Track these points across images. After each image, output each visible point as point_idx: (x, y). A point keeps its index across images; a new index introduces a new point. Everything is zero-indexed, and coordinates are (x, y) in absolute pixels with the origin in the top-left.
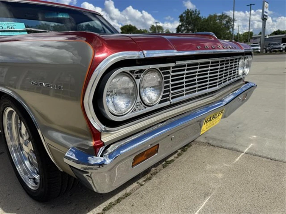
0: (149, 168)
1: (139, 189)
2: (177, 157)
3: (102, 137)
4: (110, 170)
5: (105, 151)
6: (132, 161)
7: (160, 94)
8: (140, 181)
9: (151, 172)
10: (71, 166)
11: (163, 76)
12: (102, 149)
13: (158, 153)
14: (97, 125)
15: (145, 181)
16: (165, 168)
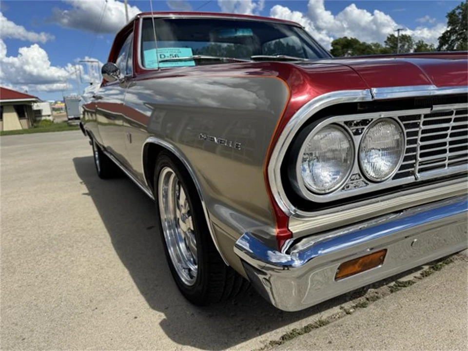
0: (363, 288)
1: (343, 319)
2: (420, 278)
3: (290, 224)
4: (299, 277)
5: (293, 246)
6: (336, 270)
7: (396, 163)
8: (347, 305)
9: (367, 296)
10: (242, 260)
11: (405, 131)
12: (288, 243)
13: (384, 264)
15: (354, 307)
16: (394, 294)
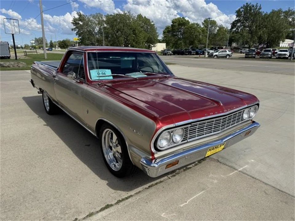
0: (175, 170)
1: (168, 180)
2: (194, 166)
3: (155, 155)
4: (157, 169)
5: (155, 161)
6: (165, 167)
7: (182, 138)
8: (169, 176)
9: (176, 172)
10: (142, 164)
11: (185, 131)
12: (154, 161)
13: (178, 164)
14: (153, 150)
15: (172, 176)
16: (185, 172)
